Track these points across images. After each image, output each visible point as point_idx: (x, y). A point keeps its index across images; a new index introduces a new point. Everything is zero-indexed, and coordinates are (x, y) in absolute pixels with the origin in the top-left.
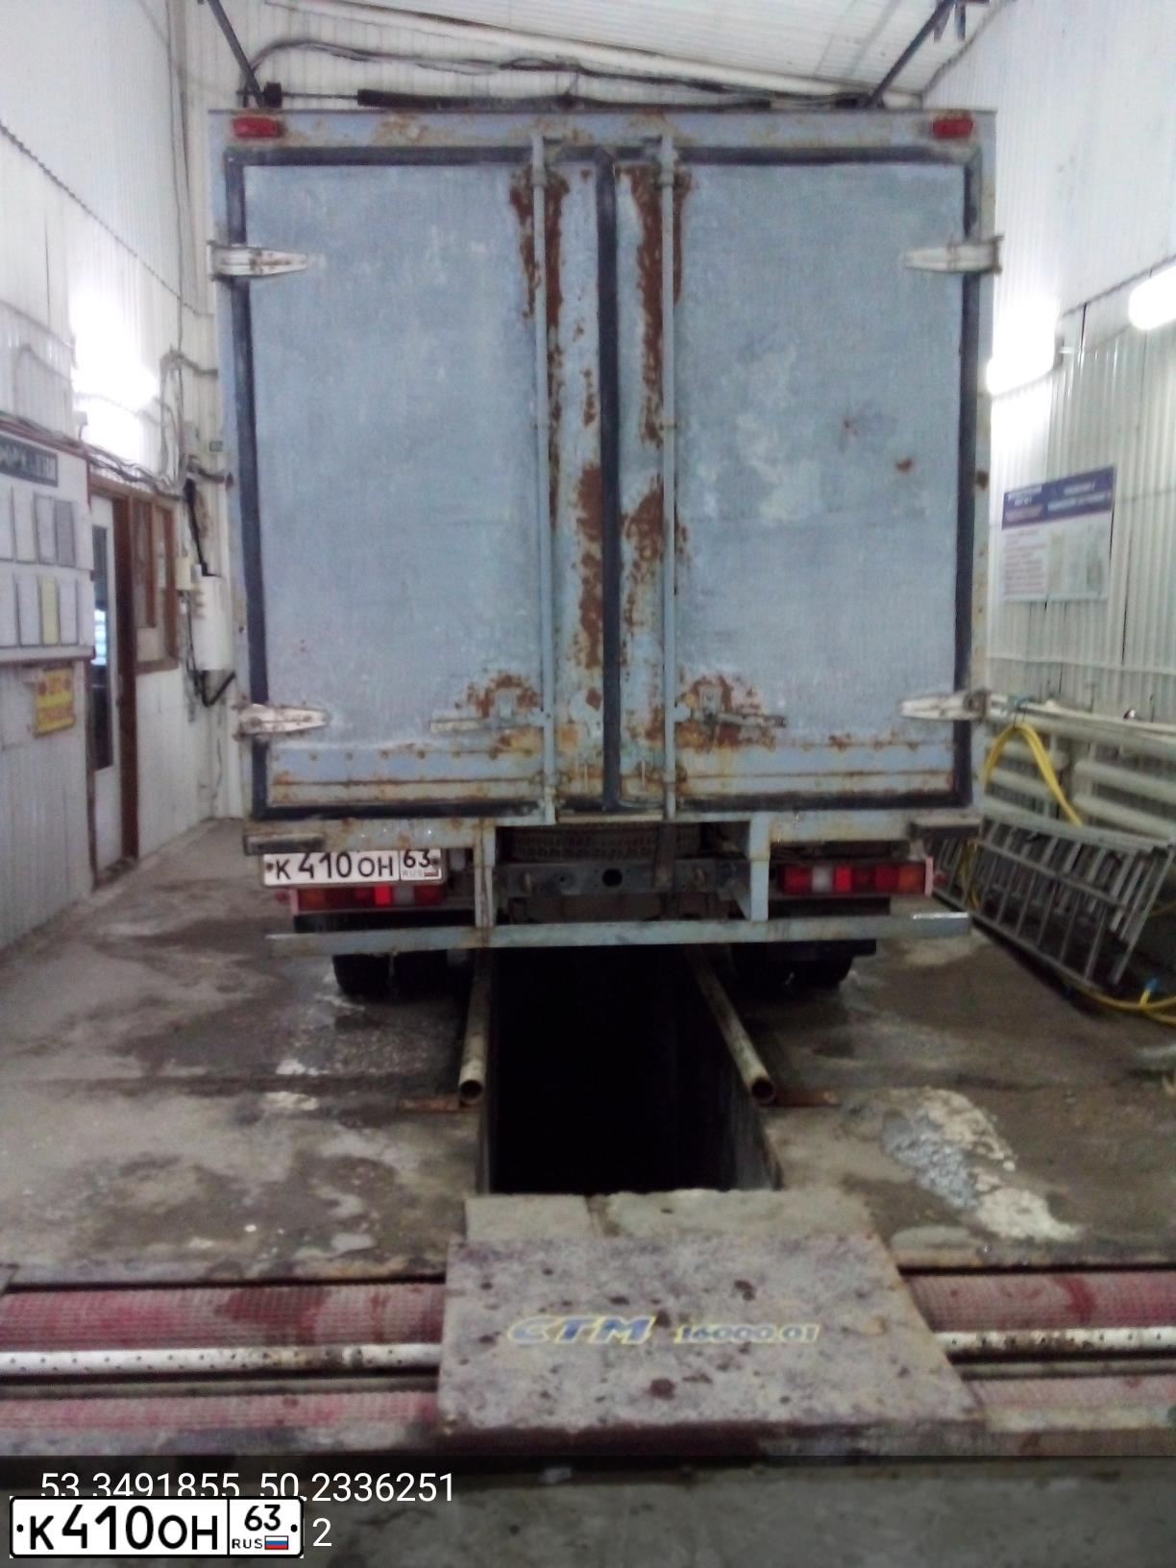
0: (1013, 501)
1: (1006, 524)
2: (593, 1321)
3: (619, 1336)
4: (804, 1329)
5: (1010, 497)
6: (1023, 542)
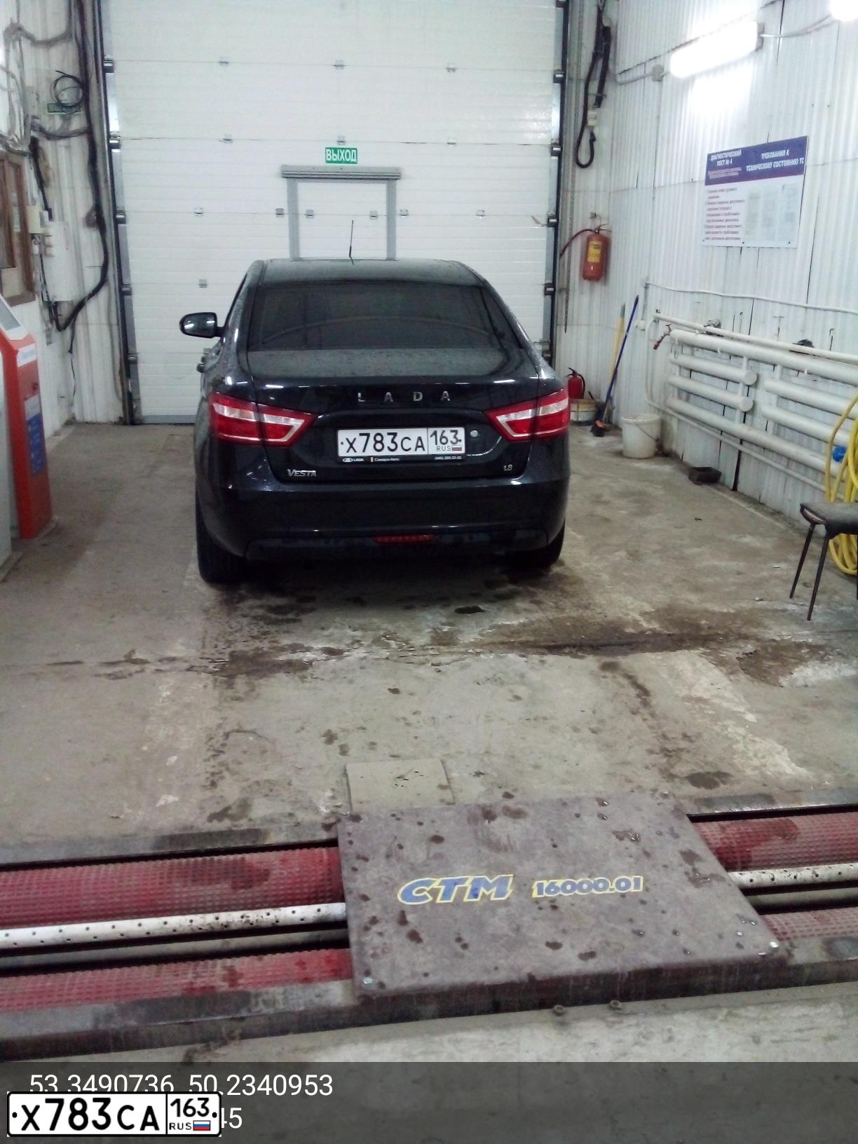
0: (715, 161)
1: (709, 182)
2: (465, 880)
3: (487, 893)
4: (631, 879)
5: (713, 158)
6: (724, 197)
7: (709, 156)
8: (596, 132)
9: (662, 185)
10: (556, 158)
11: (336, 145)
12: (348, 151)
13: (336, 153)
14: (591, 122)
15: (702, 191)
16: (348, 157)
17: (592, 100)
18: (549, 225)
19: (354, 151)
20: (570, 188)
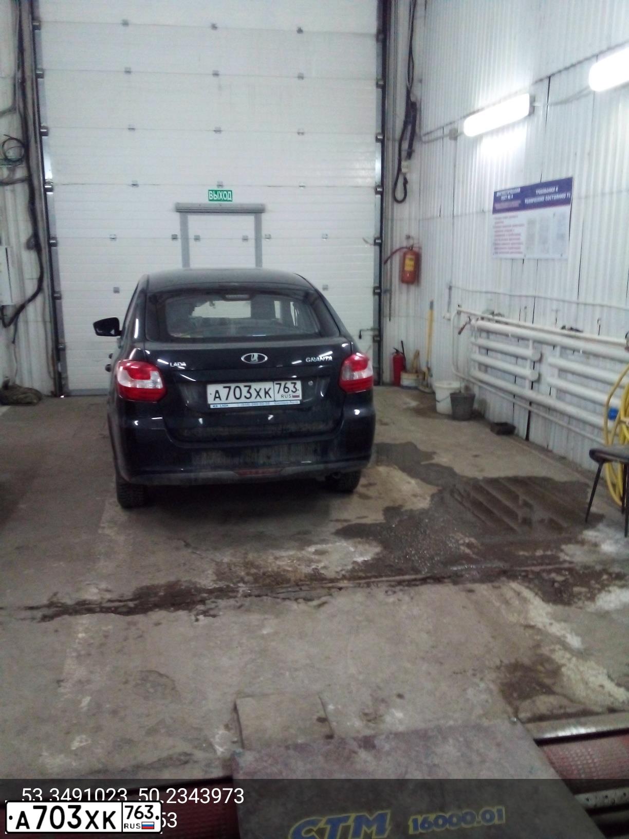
0: (500, 197)
1: (495, 211)
2: (348, 817)
4: (495, 810)
5: (498, 194)
6: (507, 222)
7: (495, 193)
8: (408, 177)
9: (459, 213)
10: (379, 196)
11: (216, 188)
12: (225, 192)
13: (216, 193)
14: (404, 170)
15: (491, 218)
16: (225, 197)
17: (404, 154)
18: (375, 244)
19: (230, 192)
20: (390, 217)
